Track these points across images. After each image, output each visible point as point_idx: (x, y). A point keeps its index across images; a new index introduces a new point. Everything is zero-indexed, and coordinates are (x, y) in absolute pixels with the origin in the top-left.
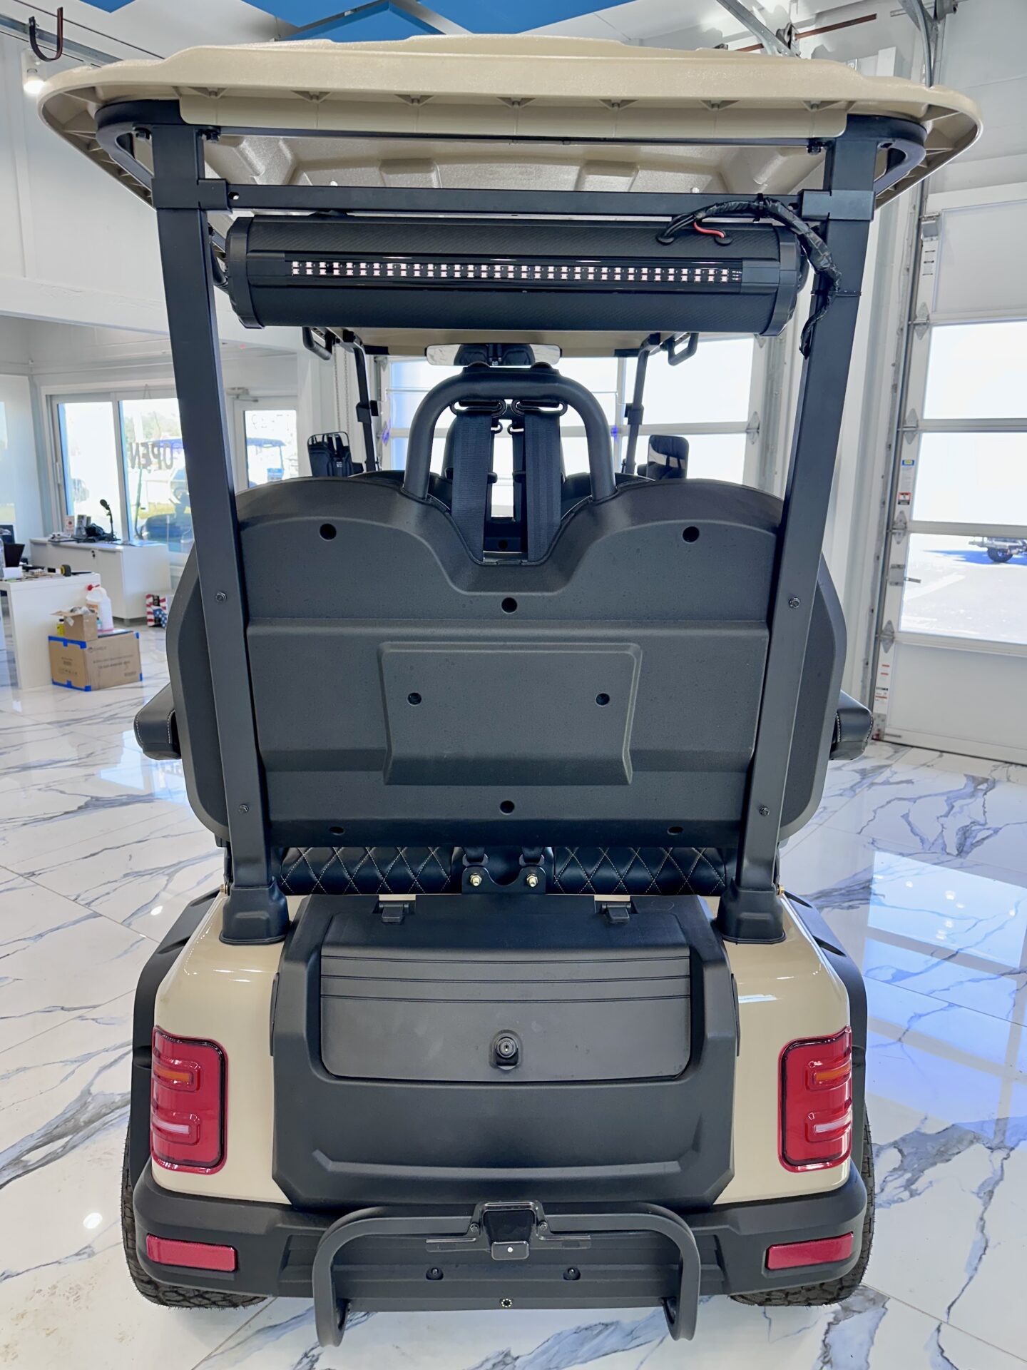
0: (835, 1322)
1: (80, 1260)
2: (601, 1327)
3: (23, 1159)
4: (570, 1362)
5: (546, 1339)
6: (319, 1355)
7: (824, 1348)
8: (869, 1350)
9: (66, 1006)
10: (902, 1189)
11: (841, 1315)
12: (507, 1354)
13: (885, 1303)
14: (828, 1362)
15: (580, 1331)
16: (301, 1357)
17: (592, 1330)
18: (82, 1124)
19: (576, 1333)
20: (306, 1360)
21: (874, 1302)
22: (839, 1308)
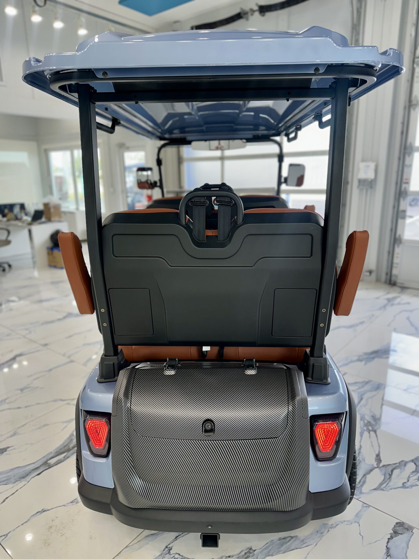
0: (391, 538)
1: (73, 505)
2: (290, 538)
3: (49, 462)
4: (277, 553)
5: (267, 543)
6: (172, 547)
7: (387, 549)
8: (407, 551)
9: (63, 398)
10: (417, 480)
11: (393, 535)
12: (251, 549)
13: (412, 530)
14: (389, 556)
15: (281, 540)
16: (164, 548)
17: (286, 539)
18: (71, 448)
19: (279, 540)
20: (167, 549)
21: (407, 529)
22: (392, 532)
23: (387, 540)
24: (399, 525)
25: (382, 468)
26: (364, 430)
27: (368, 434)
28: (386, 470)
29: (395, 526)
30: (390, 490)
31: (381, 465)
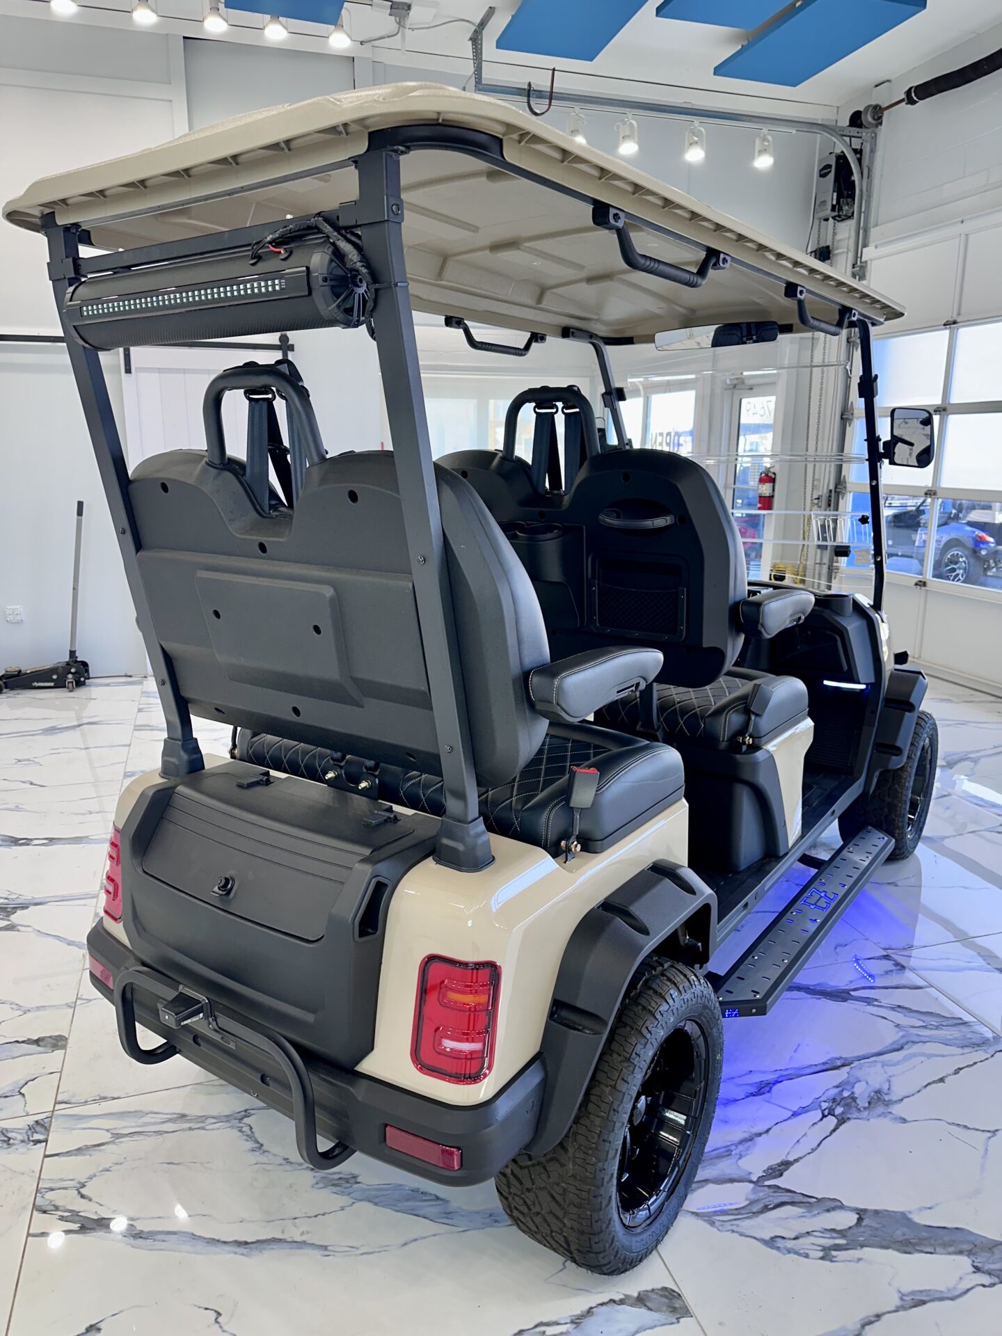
0: (619, 1302)
2: (433, 1197)
5: (388, 1184)
6: (252, 1115)
7: (586, 1312)
10: (820, 1248)
11: (628, 1301)
12: (354, 1177)
13: (683, 1317)
14: (576, 1323)
15: (414, 1191)
17: (423, 1196)
21: (674, 1310)
22: (636, 1295)
23: (606, 1300)
24: (667, 1294)
25: (766, 1188)
26: (820, 1107)
27: (821, 1116)
28: (770, 1196)
29: (653, 1290)
30: (728, 1231)
31: (767, 1183)
